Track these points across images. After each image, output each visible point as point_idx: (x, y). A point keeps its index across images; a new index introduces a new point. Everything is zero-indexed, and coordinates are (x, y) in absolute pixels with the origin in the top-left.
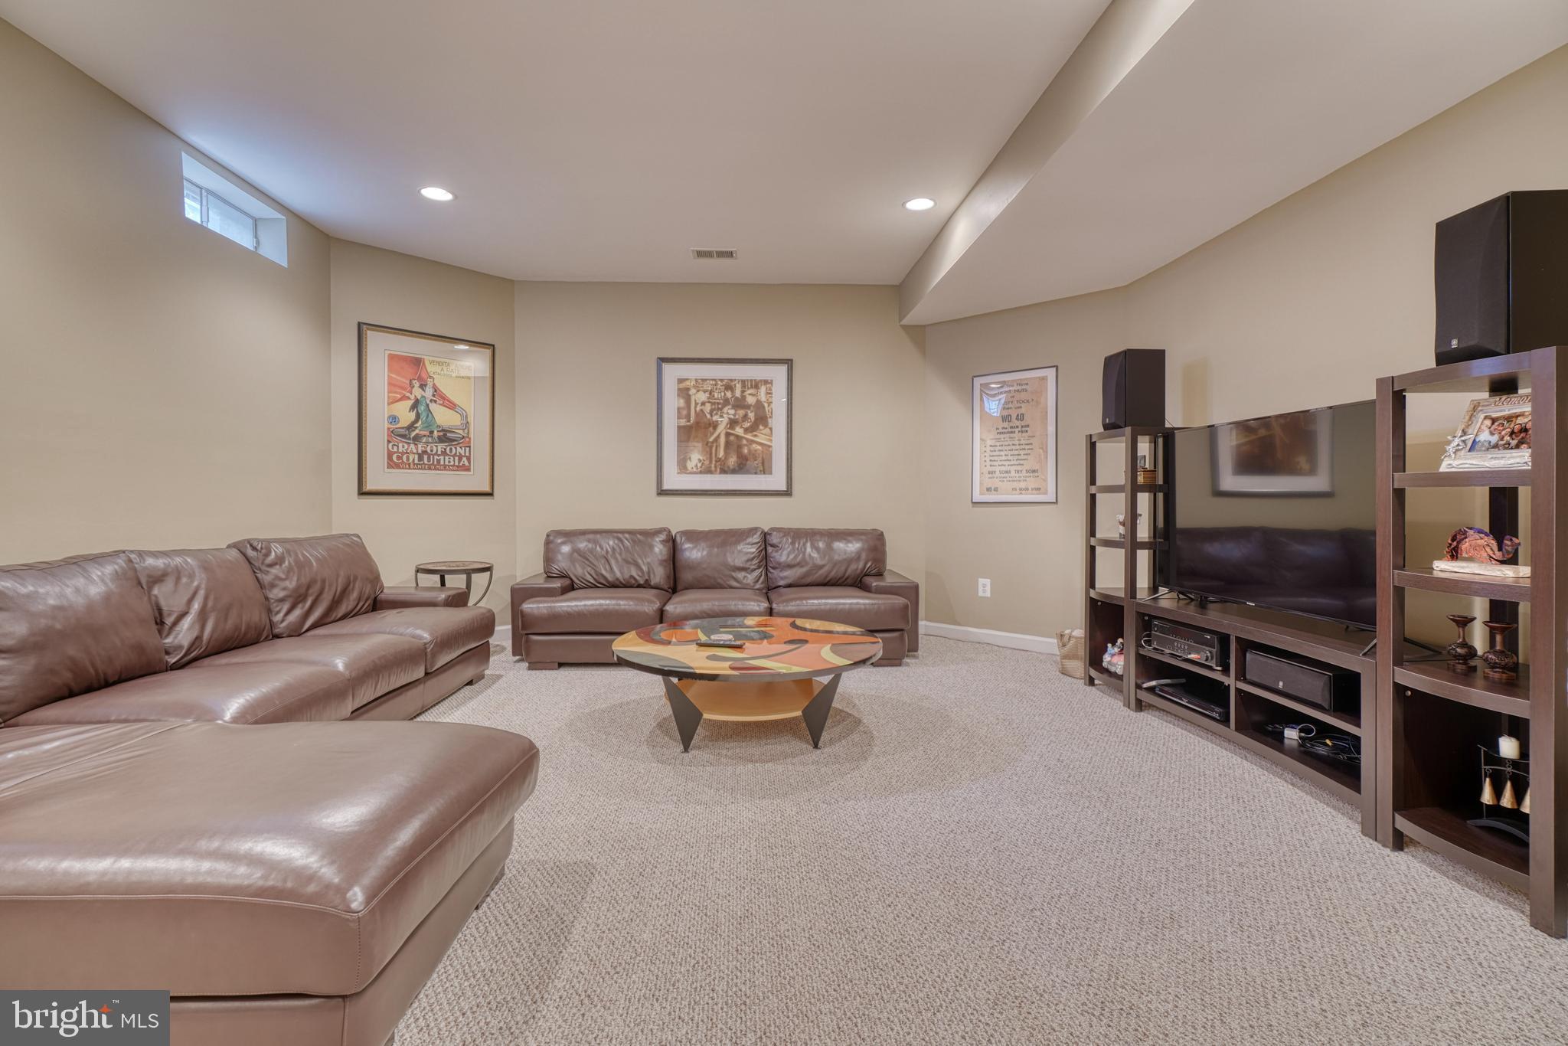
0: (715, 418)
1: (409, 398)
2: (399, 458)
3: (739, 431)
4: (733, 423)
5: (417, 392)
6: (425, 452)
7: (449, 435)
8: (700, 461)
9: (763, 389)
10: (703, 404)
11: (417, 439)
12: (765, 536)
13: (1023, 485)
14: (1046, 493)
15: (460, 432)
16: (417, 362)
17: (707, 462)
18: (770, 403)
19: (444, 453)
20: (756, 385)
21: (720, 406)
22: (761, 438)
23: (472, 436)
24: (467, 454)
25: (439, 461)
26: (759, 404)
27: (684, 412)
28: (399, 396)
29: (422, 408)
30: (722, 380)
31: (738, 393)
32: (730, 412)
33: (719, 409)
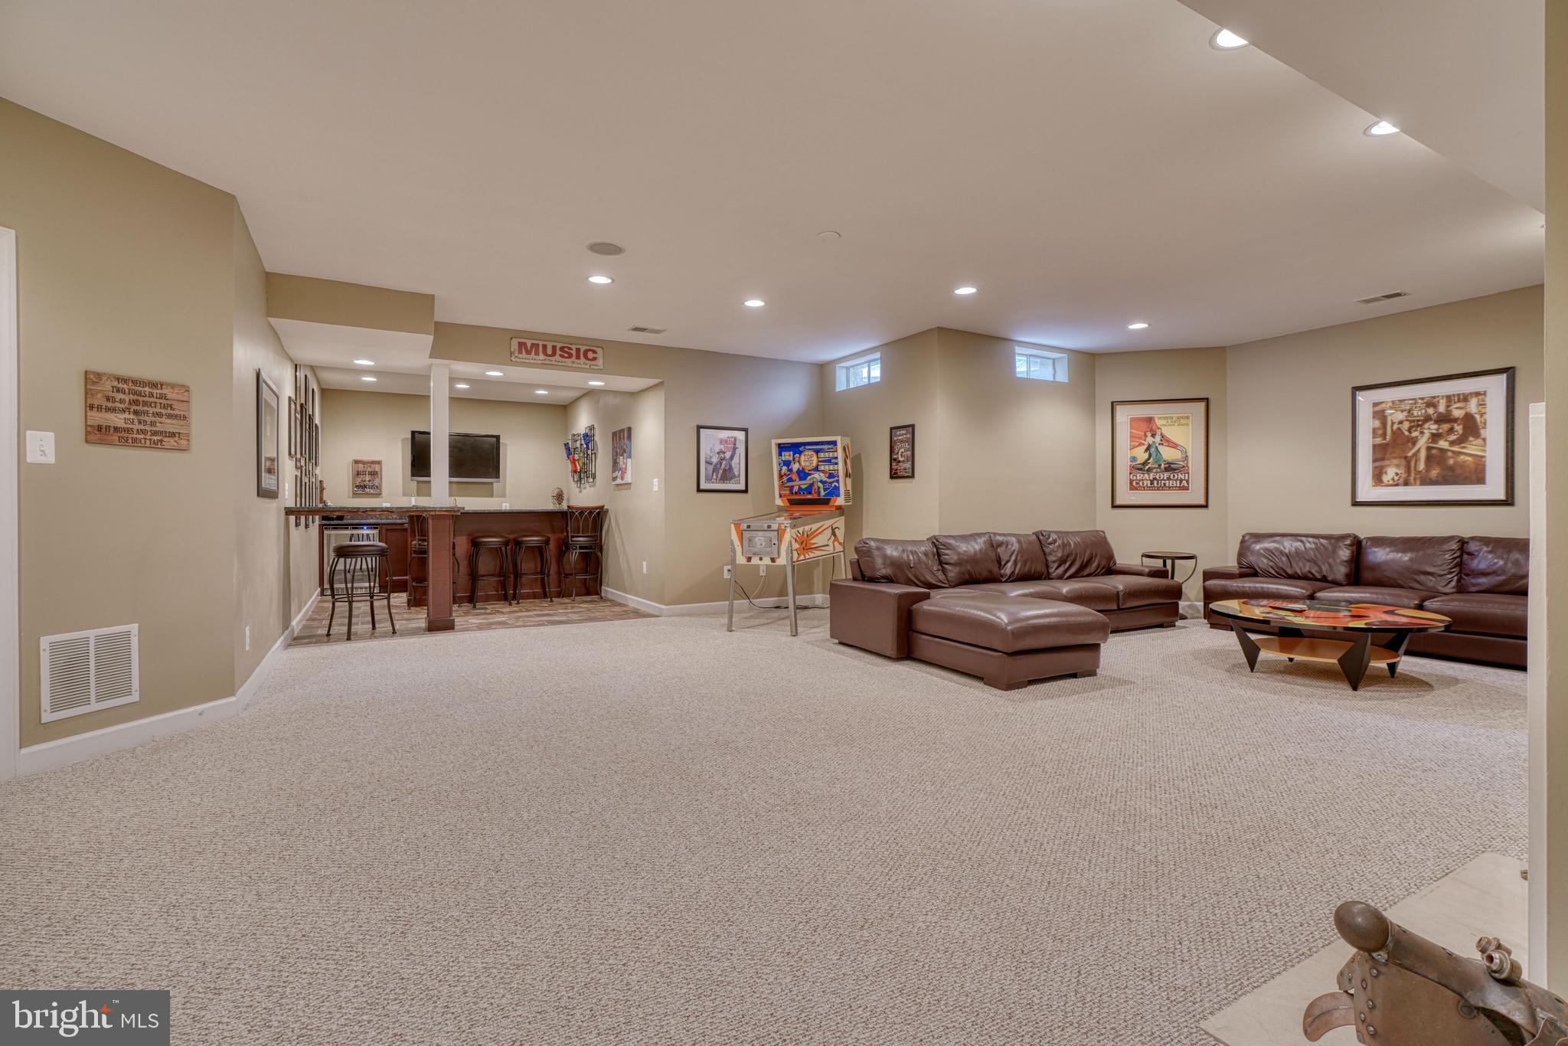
0: (1415, 434)
1: (1143, 444)
2: (1137, 483)
3: (1443, 444)
4: (1435, 437)
5: (1150, 440)
6: (1155, 479)
7: (1172, 466)
8: (1397, 474)
9: (1473, 402)
10: (1401, 422)
11: (1149, 470)
12: (1463, 542)
15: (1181, 463)
16: (1150, 420)
17: (1405, 475)
18: (1482, 414)
19: (1169, 479)
20: (1465, 398)
21: (1420, 423)
22: (1472, 448)
23: (1190, 465)
24: (1187, 478)
25: (1165, 484)
26: (1468, 416)
27: (1380, 432)
28: (1137, 444)
29: (1153, 450)
30: (1422, 399)
31: (1442, 409)
32: (1432, 427)
33: (1418, 425)
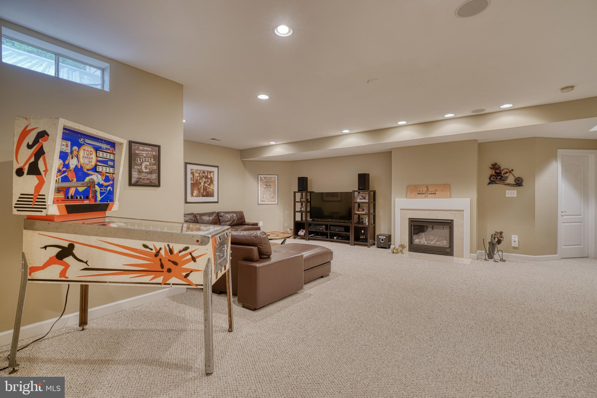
0: (201, 181)
4: (205, 182)
8: (196, 193)
9: (212, 174)
10: (197, 177)
12: (218, 213)
13: (271, 200)
14: (276, 202)
17: (198, 194)
18: (214, 178)
20: (210, 172)
26: (211, 177)
27: (193, 179)
30: (202, 170)
31: (206, 175)
32: (204, 179)
33: (201, 179)
